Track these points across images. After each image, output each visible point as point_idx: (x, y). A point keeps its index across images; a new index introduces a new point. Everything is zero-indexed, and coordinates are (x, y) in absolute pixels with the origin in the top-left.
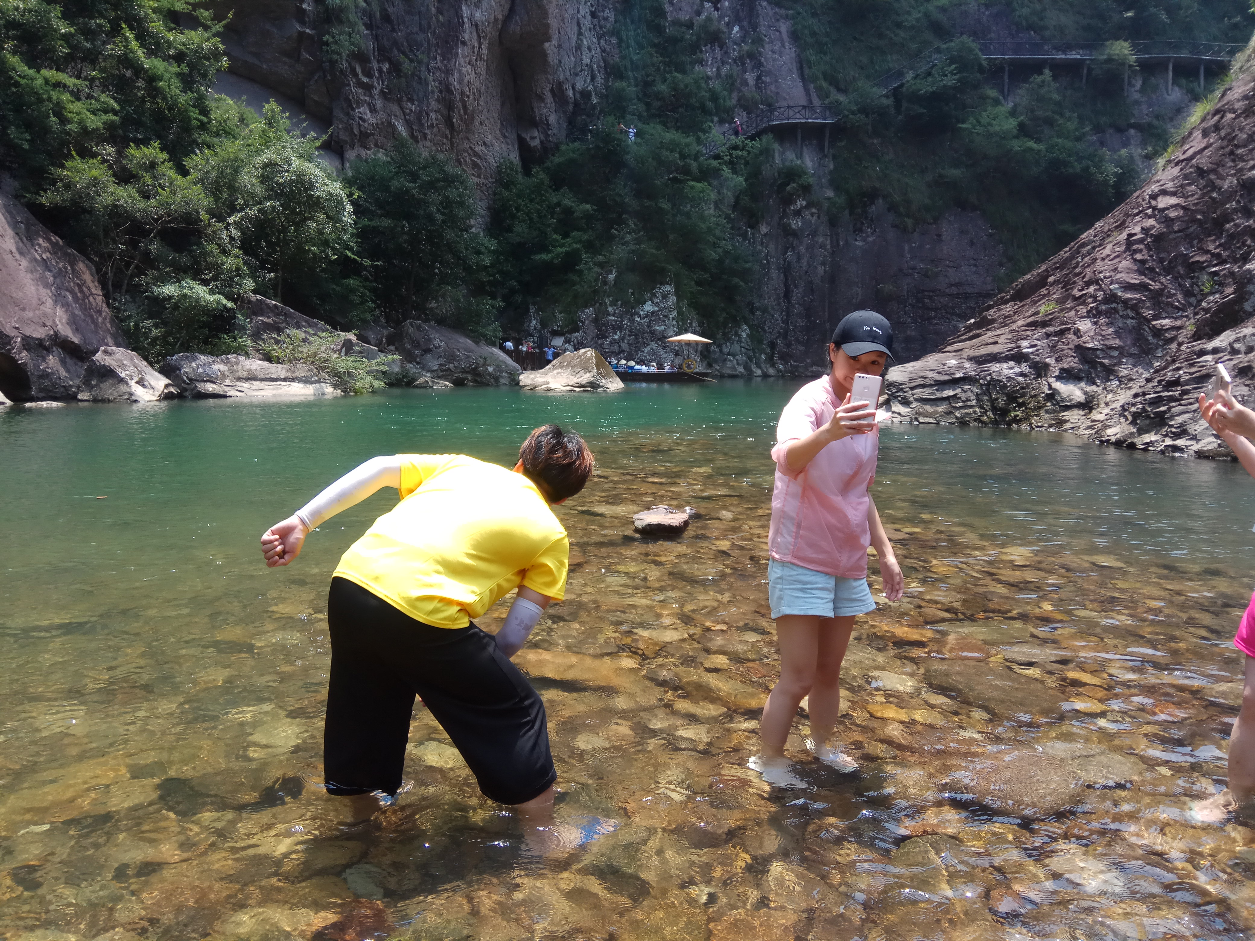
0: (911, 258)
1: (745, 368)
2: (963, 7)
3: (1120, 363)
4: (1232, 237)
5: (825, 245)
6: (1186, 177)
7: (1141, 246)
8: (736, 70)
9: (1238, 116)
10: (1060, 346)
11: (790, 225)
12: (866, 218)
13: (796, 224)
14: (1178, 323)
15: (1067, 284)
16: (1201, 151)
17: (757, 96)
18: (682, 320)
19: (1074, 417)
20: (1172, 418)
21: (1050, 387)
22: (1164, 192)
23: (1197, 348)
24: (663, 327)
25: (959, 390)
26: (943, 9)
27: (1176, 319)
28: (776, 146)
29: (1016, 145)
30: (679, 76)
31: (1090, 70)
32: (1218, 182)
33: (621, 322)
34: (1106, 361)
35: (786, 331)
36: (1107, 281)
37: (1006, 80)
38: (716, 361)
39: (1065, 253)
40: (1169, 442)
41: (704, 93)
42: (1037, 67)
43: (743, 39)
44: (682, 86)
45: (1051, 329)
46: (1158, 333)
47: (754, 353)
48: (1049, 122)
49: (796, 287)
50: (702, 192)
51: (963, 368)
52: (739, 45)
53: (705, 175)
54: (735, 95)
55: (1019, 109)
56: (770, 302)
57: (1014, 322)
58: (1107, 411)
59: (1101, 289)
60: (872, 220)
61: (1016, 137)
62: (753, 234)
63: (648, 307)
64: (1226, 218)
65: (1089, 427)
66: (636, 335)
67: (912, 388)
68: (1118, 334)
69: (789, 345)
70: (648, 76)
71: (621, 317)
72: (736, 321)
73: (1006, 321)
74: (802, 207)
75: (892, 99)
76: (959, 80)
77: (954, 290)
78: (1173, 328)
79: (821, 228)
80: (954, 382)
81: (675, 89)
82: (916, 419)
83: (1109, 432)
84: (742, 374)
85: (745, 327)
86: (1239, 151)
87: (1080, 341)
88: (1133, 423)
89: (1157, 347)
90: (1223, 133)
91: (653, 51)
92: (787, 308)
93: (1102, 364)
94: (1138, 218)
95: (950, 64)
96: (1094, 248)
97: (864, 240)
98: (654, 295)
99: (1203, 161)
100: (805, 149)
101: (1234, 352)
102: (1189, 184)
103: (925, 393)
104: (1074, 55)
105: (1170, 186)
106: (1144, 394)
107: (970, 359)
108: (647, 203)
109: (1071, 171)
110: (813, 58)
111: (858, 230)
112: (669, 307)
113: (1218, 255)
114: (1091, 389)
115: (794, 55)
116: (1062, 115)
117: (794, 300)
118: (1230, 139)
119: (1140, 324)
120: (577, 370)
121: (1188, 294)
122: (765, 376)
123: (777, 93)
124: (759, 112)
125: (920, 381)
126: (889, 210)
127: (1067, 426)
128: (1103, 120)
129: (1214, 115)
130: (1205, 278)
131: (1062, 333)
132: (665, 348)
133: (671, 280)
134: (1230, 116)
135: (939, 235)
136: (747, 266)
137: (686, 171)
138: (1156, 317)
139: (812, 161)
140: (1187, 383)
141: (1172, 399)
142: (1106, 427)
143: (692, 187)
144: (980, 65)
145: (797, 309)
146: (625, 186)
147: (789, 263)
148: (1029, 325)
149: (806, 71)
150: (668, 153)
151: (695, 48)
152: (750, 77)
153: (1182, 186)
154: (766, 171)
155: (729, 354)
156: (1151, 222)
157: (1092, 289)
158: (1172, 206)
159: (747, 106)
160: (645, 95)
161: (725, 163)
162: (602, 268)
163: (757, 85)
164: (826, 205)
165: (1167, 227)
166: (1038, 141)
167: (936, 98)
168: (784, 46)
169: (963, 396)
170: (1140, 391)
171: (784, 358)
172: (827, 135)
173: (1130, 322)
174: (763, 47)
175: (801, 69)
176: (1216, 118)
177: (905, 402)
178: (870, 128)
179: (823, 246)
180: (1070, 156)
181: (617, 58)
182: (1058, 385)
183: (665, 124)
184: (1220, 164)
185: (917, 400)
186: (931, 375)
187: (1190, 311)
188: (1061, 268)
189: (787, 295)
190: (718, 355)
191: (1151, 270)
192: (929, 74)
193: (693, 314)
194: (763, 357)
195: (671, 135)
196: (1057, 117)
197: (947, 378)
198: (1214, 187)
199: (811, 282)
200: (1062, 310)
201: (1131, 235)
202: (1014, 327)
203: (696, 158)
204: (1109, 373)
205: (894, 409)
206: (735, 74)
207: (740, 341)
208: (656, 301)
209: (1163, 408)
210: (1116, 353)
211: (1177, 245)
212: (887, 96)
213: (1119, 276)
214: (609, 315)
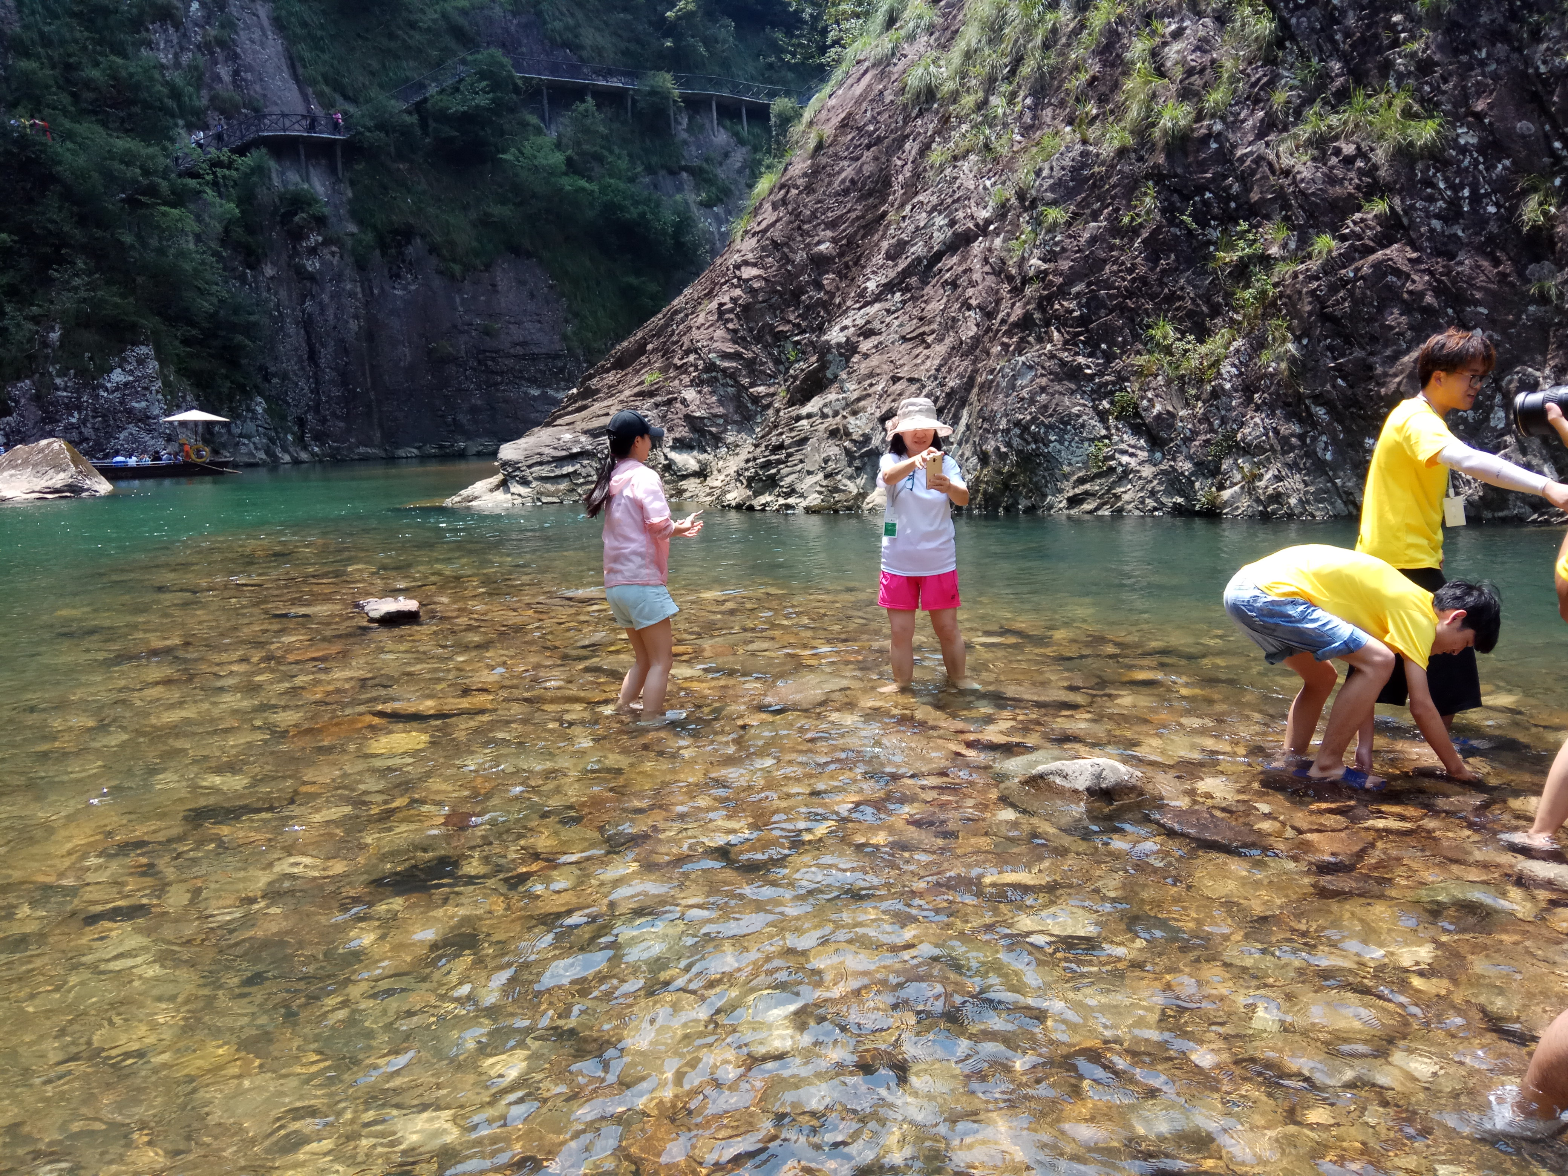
0: (465, 312)
1: (267, 453)
2: (486, 12)
3: (726, 430)
4: (808, 308)
5: (356, 294)
6: (763, 249)
7: (732, 316)
8: (202, 60)
9: (801, 193)
10: (670, 416)
11: (304, 266)
12: (404, 261)
13: (312, 265)
14: (772, 390)
15: (667, 353)
16: (773, 224)
17: (238, 98)
18: (171, 393)
19: (692, 485)
20: (781, 479)
21: (666, 458)
22: (746, 263)
23: (794, 414)
24: (144, 404)
25: (578, 466)
26: (464, 12)
27: (769, 386)
28: (273, 164)
29: (568, 183)
30: (119, 61)
31: (634, 102)
32: (791, 255)
33: (79, 398)
34: (714, 429)
35: (318, 403)
36: (705, 350)
37: (546, 106)
38: (224, 446)
39: (657, 320)
40: (782, 501)
41: (159, 87)
42: (578, 93)
43: (208, 19)
44: (124, 74)
45: (659, 399)
46: (756, 400)
47: (277, 433)
48: (599, 159)
49: (323, 345)
50: (180, 220)
51: (579, 442)
52: (202, 27)
53: (179, 198)
54: (204, 92)
55: (565, 141)
56: (291, 366)
57: (620, 392)
58: (722, 477)
59: (700, 358)
60: (411, 263)
61: (566, 174)
62: (254, 277)
63: (118, 376)
64: (800, 291)
65: (709, 494)
66: (103, 416)
67: (530, 467)
68: (721, 402)
69: (323, 421)
70: (69, 55)
71: (77, 391)
72: (246, 392)
73: (612, 391)
74: (317, 244)
75: (416, 116)
76: (493, 100)
77: (519, 350)
78: (768, 395)
79: (347, 272)
80: (573, 458)
81: (114, 78)
82: (539, 500)
83: (729, 496)
84: (264, 461)
85: (259, 399)
86: (806, 227)
87: (688, 411)
88: (749, 486)
89: (756, 414)
90: (790, 208)
91: (74, 22)
92: (315, 373)
93: (710, 432)
94: (725, 288)
95: (479, 81)
96: (687, 316)
97: (405, 288)
98: (125, 360)
99: (776, 233)
100: (311, 169)
101: (824, 416)
102: (767, 256)
103: (544, 471)
104: (616, 83)
105: (750, 257)
106: (755, 459)
107: (585, 432)
108: (99, 233)
109: (628, 216)
110: (307, 55)
111: (395, 276)
112: (149, 376)
113: (799, 325)
114: (703, 457)
115: (280, 48)
116: (611, 152)
117: (323, 362)
118: (796, 214)
119: (739, 391)
120: (39, 468)
121: (777, 362)
122: (296, 462)
123: (265, 96)
124: (242, 118)
125: (536, 459)
126: (431, 252)
127: (687, 495)
128: (654, 159)
129: (780, 189)
130: (789, 347)
131: (669, 402)
132: (150, 431)
133: (147, 339)
134: (794, 192)
135: (494, 285)
136: (252, 318)
137: (152, 191)
138: (753, 385)
139: (324, 185)
140: (790, 446)
141: (779, 462)
142: (725, 493)
143: (164, 214)
144: (515, 85)
145: (329, 375)
146: (60, 208)
147: (310, 315)
148: (637, 395)
149: (300, 71)
150: (123, 167)
151: (137, 24)
152: (224, 71)
153: (761, 257)
154: (262, 194)
155: (241, 436)
156: (738, 292)
157: (692, 358)
158: (755, 277)
159: (227, 110)
160: (68, 81)
161: (207, 183)
162: (37, 323)
163: (234, 82)
164: (349, 243)
165: (753, 297)
166: (590, 179)
167: (467, 120)
168: (264, 34)
169: (584, 472)
170: (750, 456)
171: (319, 438)
172: (339, 153)
173: (729, 390)
174: (237, 33)
175: (293, 67)
176: (783, 192)
177: (525, 482)
178: (392, 149)
179: (352, 295)
180: (624, 199)
181: (17, 28)
182: (673, 455)
183: (104, 124)
184: (790, 238)
185: (536, 479)
186: (547, 451)
187: (780, 378)
188: (658, 335)
189: (313, 356)
190: (225, 437)
191: (743, 339)
192: (457, 90)
193: (185, 384)
194: (290, 437)
195: (123, 143)
196: (606, 153)
197: (564, 453)
198: (789, 261)
199: (342, 341)
200: (666, 379)
201: (721, 305)
202: (622, 397)
203: (165, 175)
204: (717, 440)
205: (512, 490)
206: (201, 65)
207: (254, 418)
208: (128, 367)
209: (773, 471)
210: (721, 421)
211: (763, 316)
212: (410, 113)
213: (715, 345)
214: (57, 389)
